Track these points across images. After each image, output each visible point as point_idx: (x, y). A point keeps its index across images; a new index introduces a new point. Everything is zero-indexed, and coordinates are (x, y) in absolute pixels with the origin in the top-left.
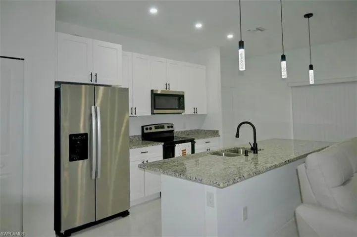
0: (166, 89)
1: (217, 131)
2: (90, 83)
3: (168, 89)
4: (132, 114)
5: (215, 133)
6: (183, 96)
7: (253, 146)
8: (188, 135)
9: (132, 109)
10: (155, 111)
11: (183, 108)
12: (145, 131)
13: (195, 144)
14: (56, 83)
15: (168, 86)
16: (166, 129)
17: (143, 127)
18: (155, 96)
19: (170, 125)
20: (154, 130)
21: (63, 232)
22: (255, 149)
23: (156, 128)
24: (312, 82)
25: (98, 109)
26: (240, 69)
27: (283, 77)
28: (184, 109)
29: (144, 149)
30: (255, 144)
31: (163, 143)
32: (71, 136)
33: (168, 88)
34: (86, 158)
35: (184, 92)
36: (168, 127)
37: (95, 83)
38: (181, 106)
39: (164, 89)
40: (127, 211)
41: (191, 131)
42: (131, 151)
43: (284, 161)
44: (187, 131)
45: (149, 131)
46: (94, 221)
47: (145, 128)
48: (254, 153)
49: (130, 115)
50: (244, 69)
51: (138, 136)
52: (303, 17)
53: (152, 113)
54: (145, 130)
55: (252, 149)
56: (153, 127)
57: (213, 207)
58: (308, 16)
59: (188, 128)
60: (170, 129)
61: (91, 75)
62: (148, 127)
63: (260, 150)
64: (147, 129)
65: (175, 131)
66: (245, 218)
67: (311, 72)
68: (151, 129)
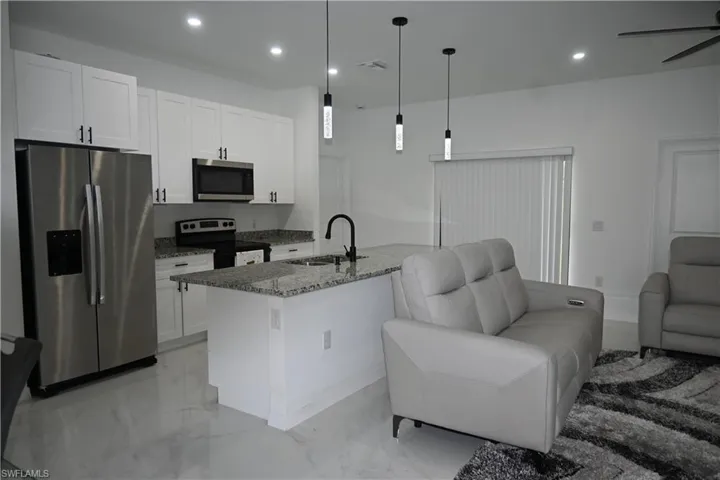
0: (221, 157)
1: (311, 233)
2: (80, 143)
3: (223, 159)
4: (158, 199)
5: (306, 236)
6: (251, 171)
7: (349, 250)
8: (261, 238)
9: (158, 191)
10: (200, 196)
11: (251, 192)
12: (183, 231)
13: (271, 254)
14: (18, 142)
15: (223, 153)
16: (221, 228)
17: (178, 224)
18: (199, 169)
19: (228, 221)
20: (198, 229)
21: (44, 388)
22: (352, 255)
23: (202, 225)
24: (448, 157)
25: (97, 189)
26: (325, 136)
27: (398, 149)
28: (252, 194)
29: (181, 259)
30: (353, 248)
31: (214, 251)
32: (50, 234)
33: (223, 156)
34: (79, 270)
35: (252, 165)
36: (225, 225)
37: (89, 144)
38: (248, 188)
39: (218, 159)
40: (153, 356)
41: (267, 232)
42: (158, 262)
43: (384, 269)
44: (258, 232)
45: (189, 231)
46: (96, 370)
47: (182, 225)
48: (351, 261)
49: (155, 202)
50: (330, 137)
51: (169, 239)
52: (441, 53)
53: (196, 199)
54: (182, 228)
55: (348, 254)
56: (197, 224)
57: (279, 328)
58: (449, 51)
59: (261, 227)
60: (228, 228)
61: (82, 129)
62: (189, 224)
63: (360, 257)
64: (186, 227)
65: (238, 231)
66: (328, 346)
67: (448, 141)
68: (193, 226)
